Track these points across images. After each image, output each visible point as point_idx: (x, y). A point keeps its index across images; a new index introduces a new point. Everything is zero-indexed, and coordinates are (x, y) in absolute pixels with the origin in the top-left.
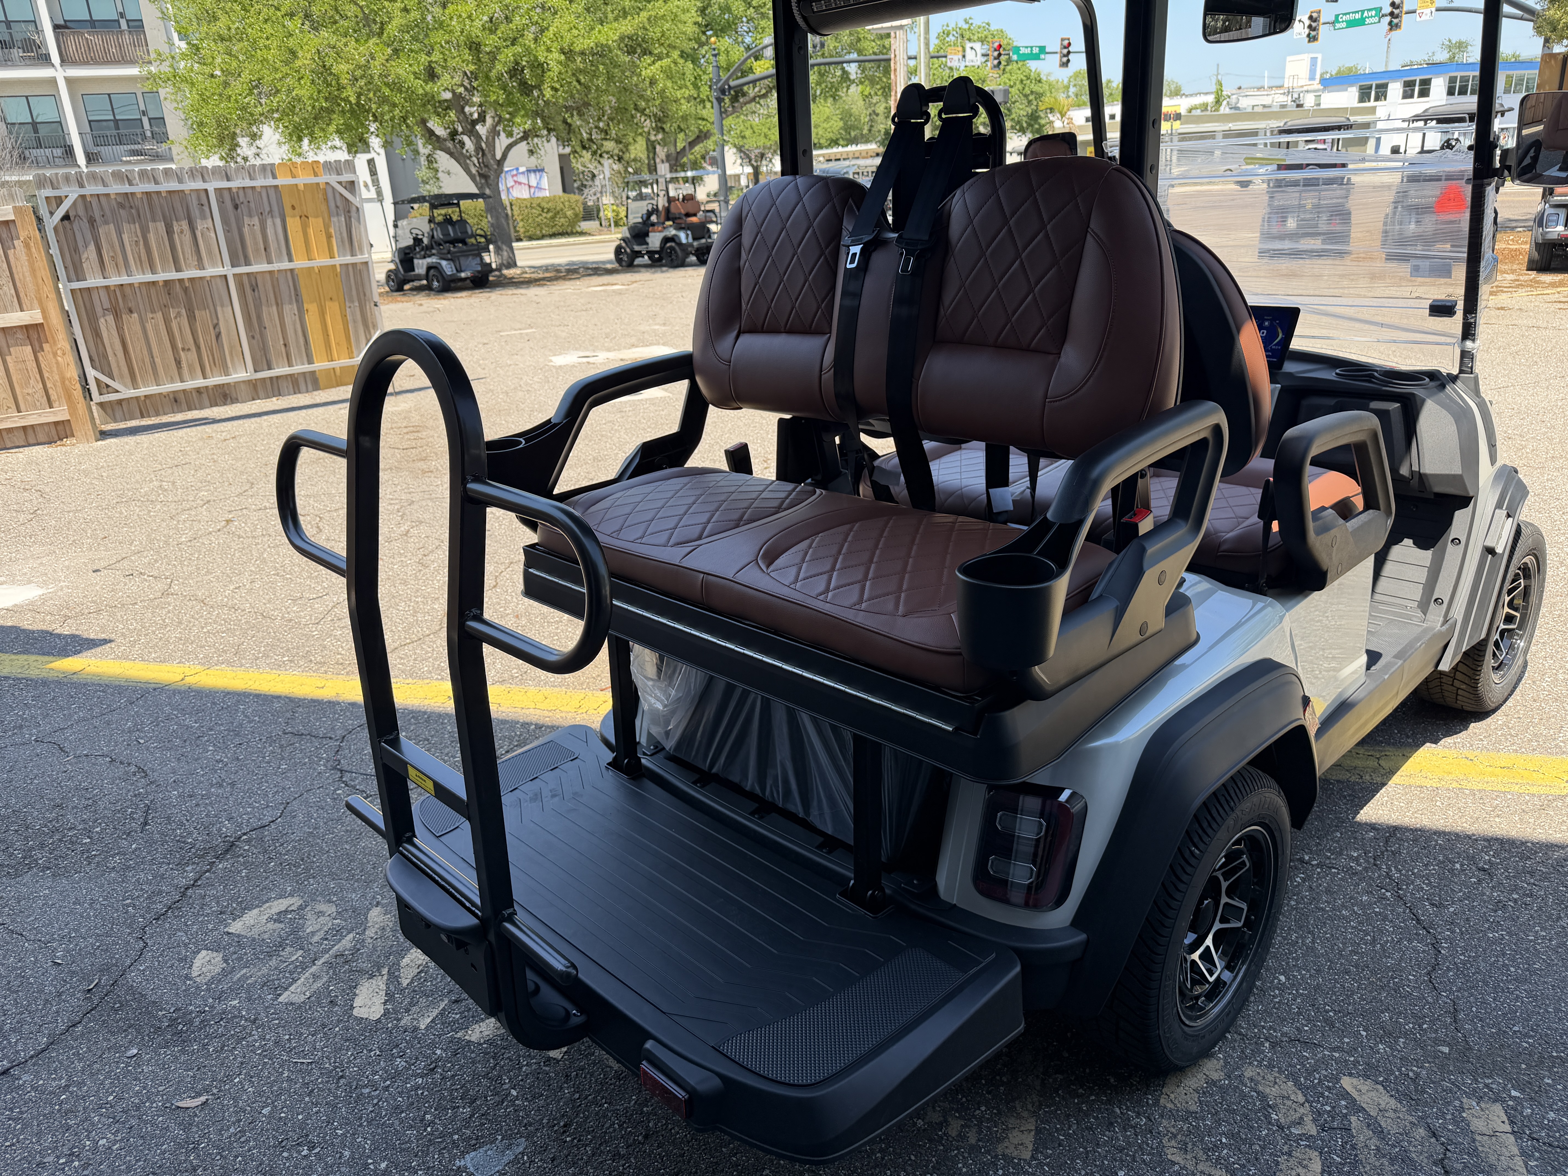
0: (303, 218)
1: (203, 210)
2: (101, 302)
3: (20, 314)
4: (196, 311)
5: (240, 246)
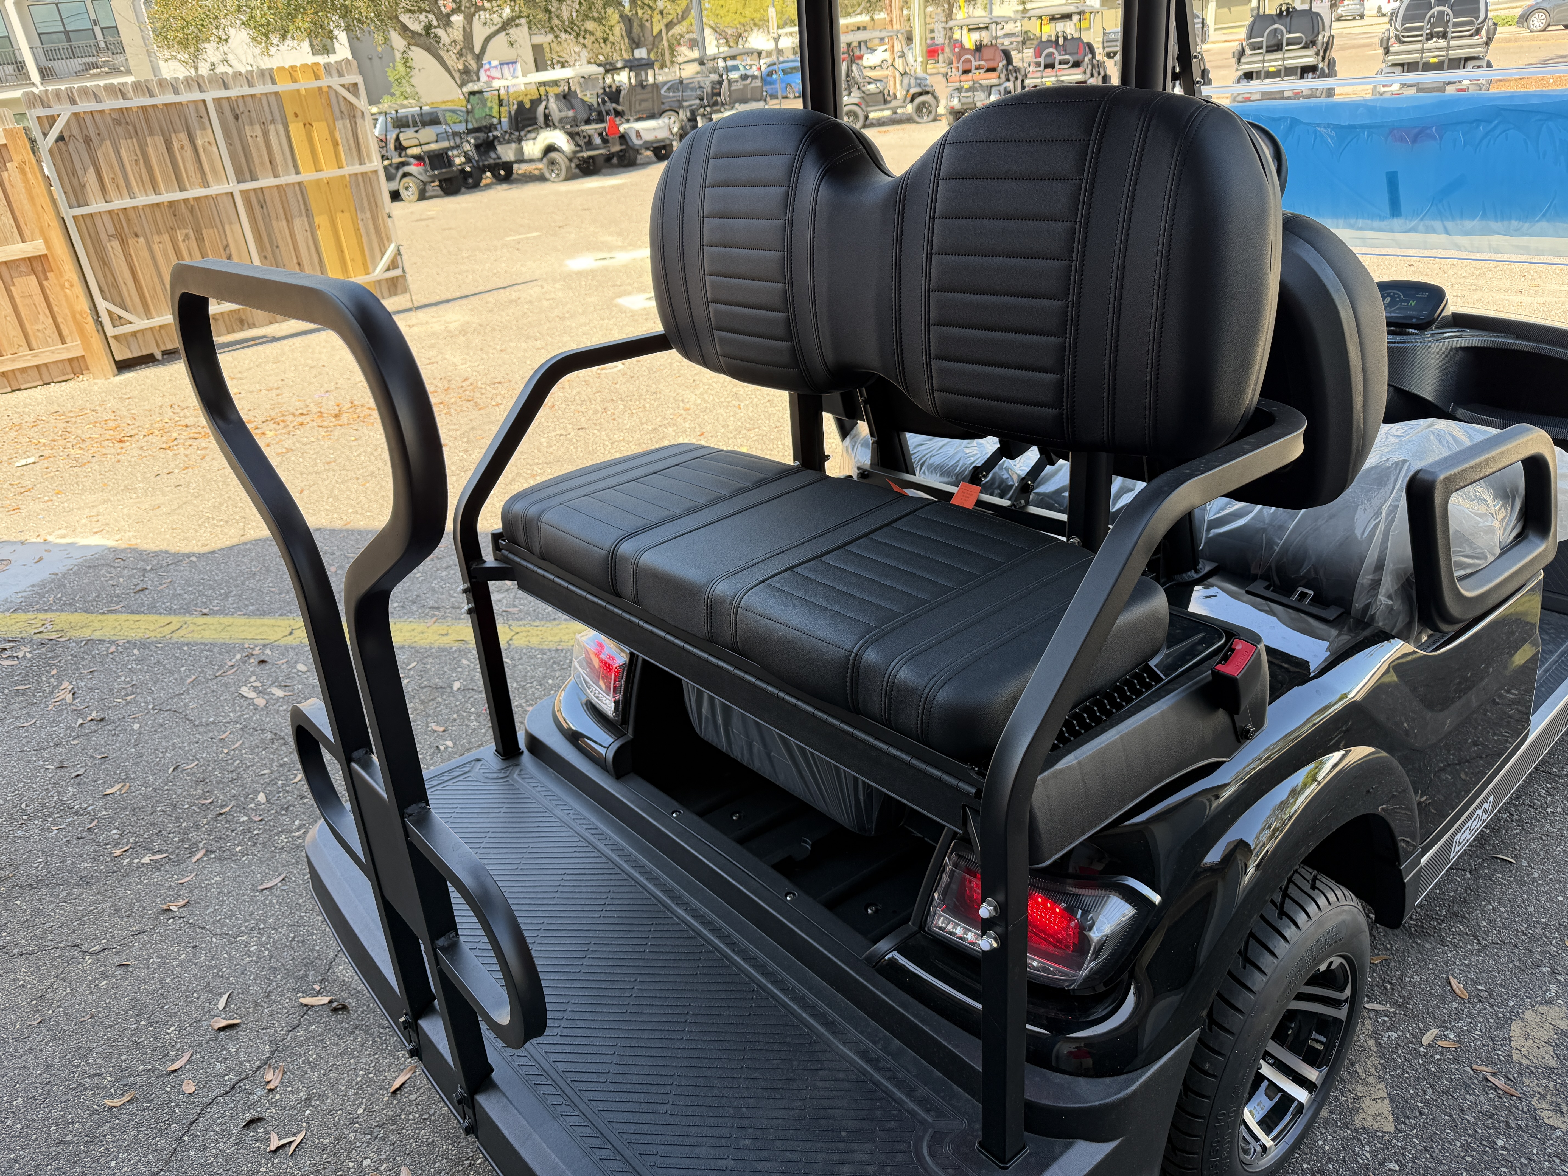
0: (307, 125)
1: (203, 123)
2: (106, 227)
3: (22, 245)
4: (204, 232)
5: (243, 160)
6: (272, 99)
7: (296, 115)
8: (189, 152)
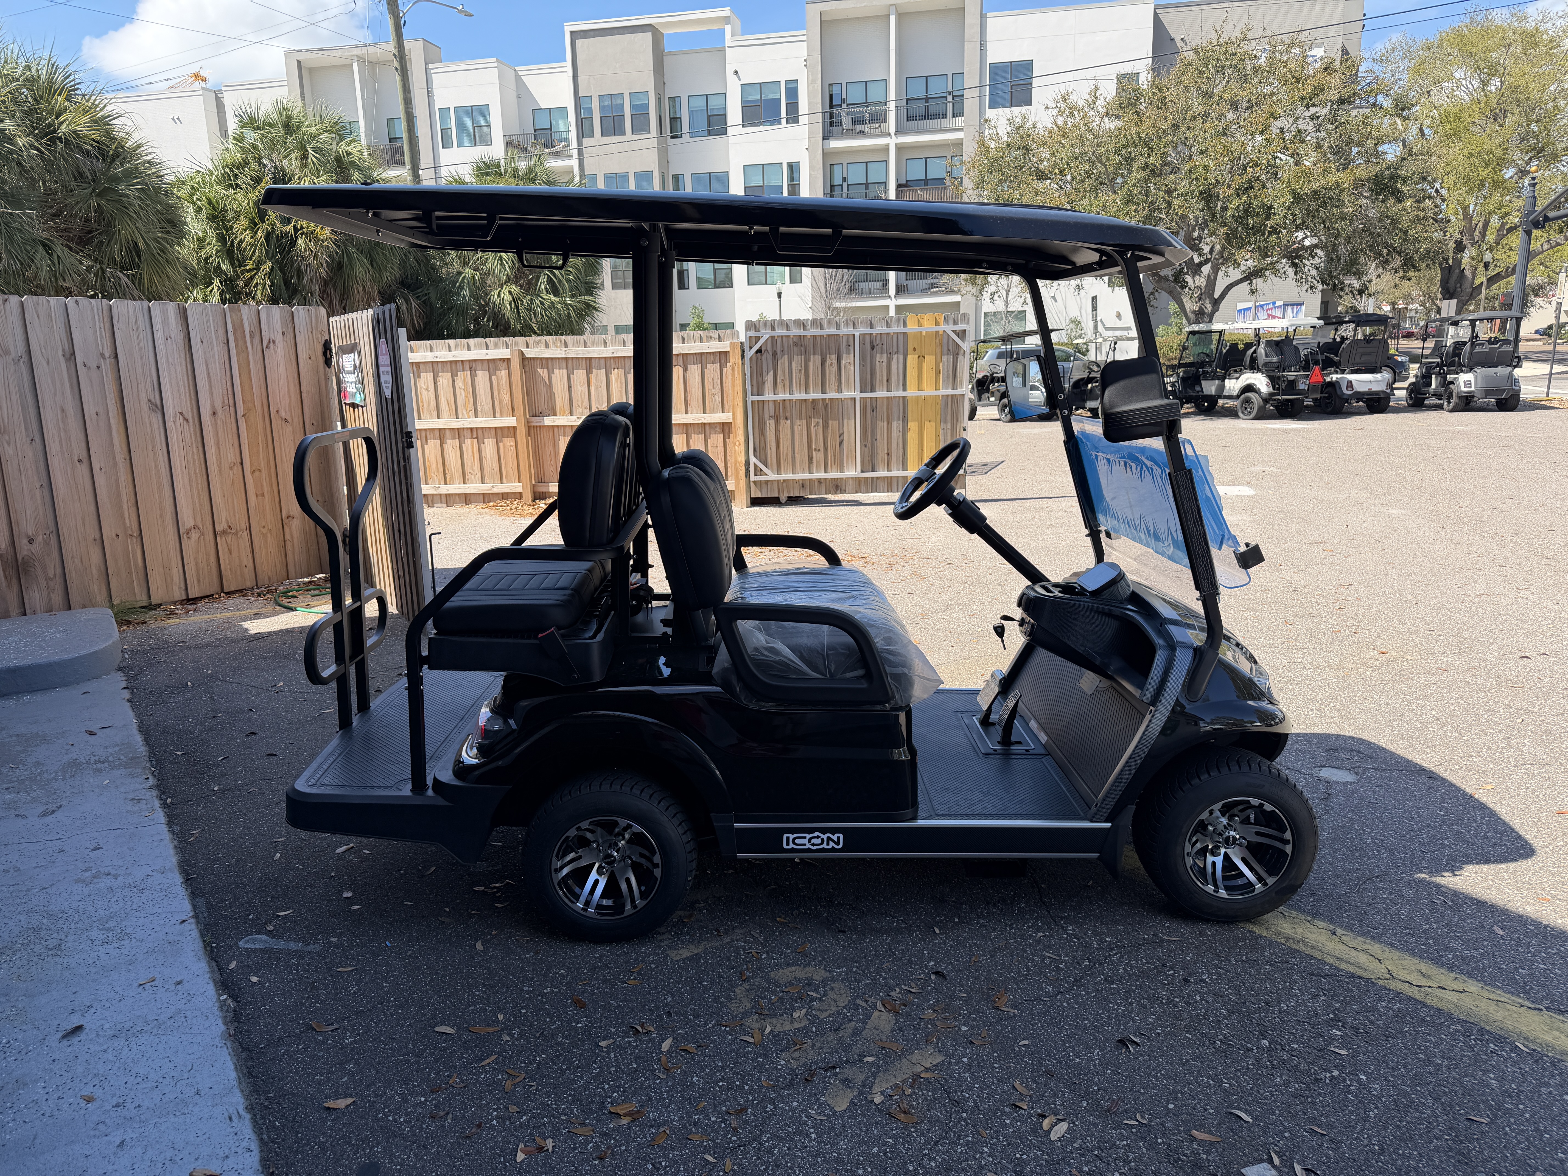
0: (921, 358)
1: (849, 349)
2: (770, 410)
3: (721, 414)
4: (830, 422)
5: (869, 377)
6: (901, 337)
7: (915, 349)
8: (835, 368)
